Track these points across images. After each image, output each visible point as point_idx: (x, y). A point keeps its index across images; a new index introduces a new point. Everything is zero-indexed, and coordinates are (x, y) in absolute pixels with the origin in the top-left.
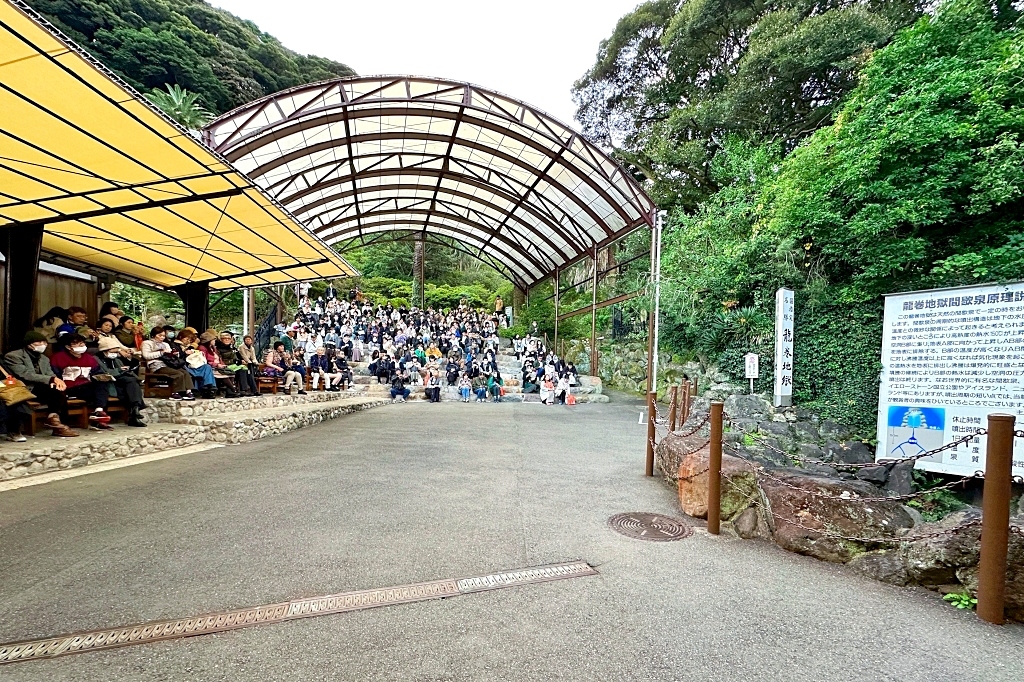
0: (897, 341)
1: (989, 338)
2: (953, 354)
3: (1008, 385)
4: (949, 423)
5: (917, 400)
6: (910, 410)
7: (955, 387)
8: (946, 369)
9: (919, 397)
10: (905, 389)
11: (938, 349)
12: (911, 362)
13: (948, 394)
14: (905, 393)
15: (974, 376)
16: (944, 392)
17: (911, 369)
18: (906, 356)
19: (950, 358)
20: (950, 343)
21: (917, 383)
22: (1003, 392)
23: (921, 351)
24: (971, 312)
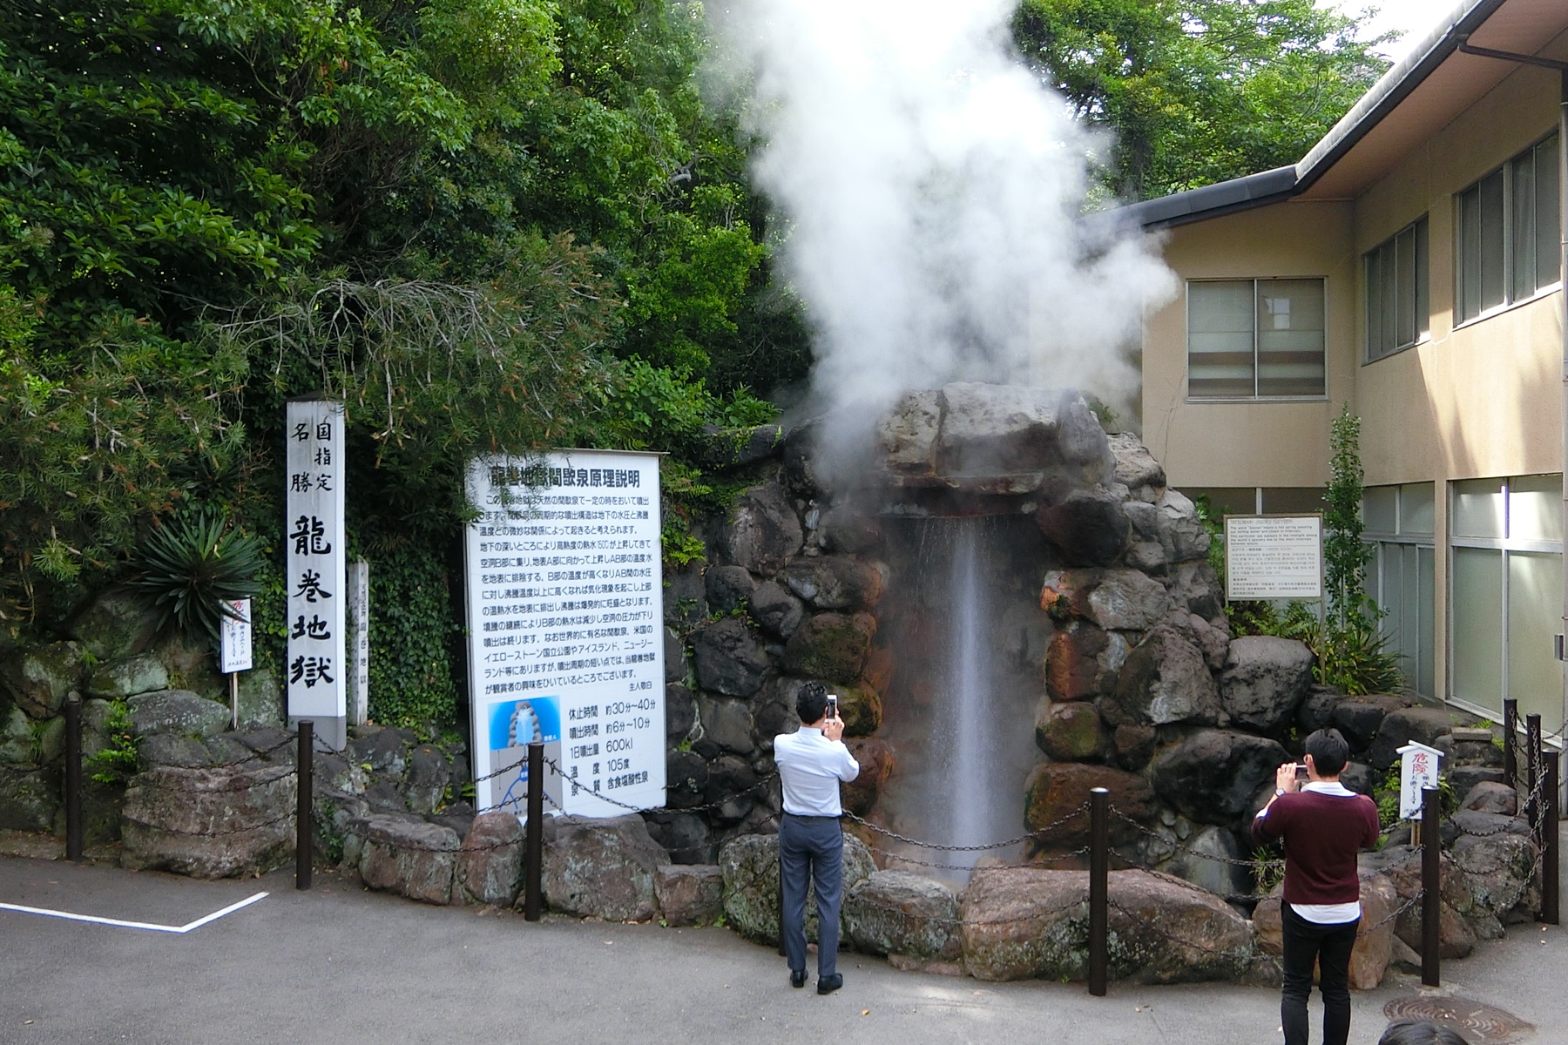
0: (489, 555)
1: (596, 552)
2: (562, 583)
3: (619, 639)
4: (566, 724)
5: (525, 685)
6: (518, 706)
7: (567, 650)
8: (555, 615)
9: (528, 677)
10: (510, 663)
11: (544, 570)
12: (512, 602)
13: (561, 666)
14: (509, 671)
15: (587, 627)
16: (556, 660)
17: (513, 617)
18: (502, 588)
19: (558, 591)
20: (556, 561)
21: (522, 647)
22: (615, 653)
23: (523, 577)
24: (575, 500)
